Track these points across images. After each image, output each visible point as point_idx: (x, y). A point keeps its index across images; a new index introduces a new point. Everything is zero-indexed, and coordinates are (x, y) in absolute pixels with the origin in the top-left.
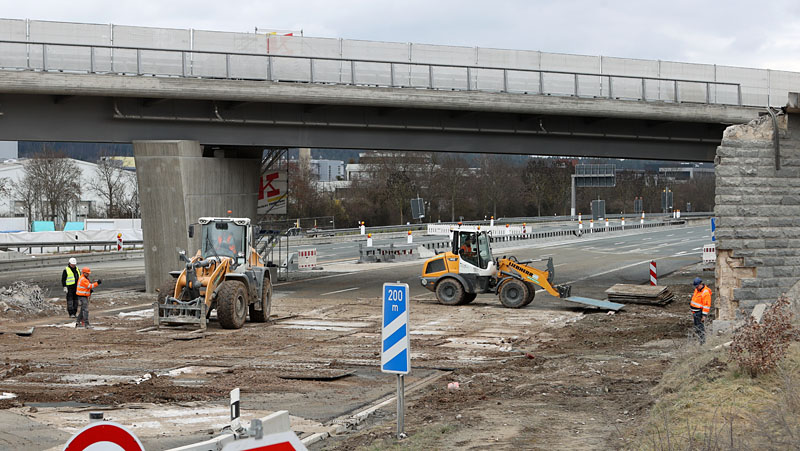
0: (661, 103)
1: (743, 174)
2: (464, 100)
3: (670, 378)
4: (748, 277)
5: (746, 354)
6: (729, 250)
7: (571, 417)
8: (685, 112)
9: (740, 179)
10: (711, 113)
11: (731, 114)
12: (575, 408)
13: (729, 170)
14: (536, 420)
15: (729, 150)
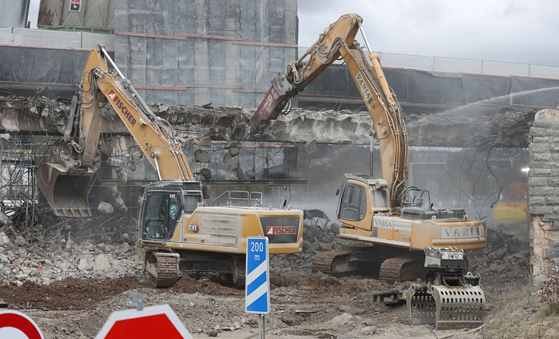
6: (541, 215)
9: (550, 154)
13: (540, 147)
15: (540, 131)
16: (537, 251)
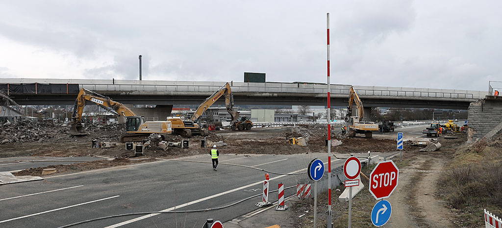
0: (455, 98)
1: (474, 112)
2: (412, 98)
3: (457, 152)
4: (475, 133)
5: (476, 148)
6: (471, 127)
7: (436, 159)
8: (460, 100)
10: (466, 100)
11: (471, 100)
12: (437, 157)
13: (471, 111)
14: (429, 159)
15: (471, 107)
16: (469, 136)
